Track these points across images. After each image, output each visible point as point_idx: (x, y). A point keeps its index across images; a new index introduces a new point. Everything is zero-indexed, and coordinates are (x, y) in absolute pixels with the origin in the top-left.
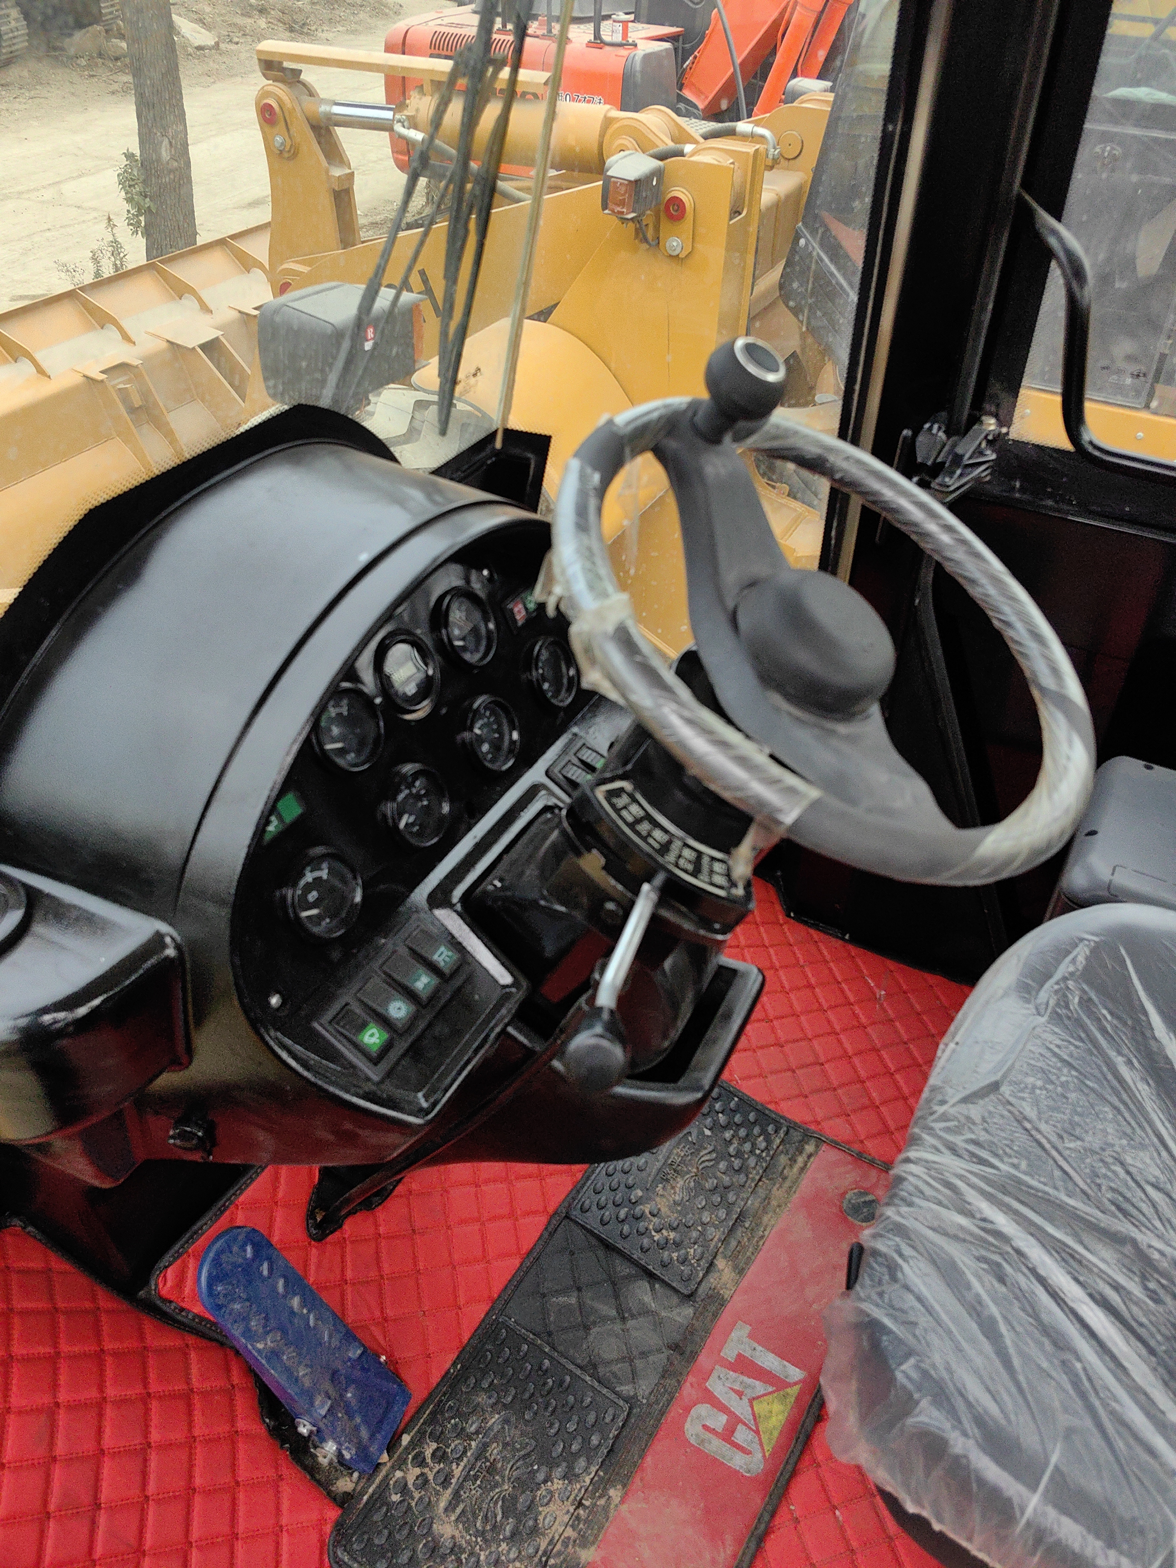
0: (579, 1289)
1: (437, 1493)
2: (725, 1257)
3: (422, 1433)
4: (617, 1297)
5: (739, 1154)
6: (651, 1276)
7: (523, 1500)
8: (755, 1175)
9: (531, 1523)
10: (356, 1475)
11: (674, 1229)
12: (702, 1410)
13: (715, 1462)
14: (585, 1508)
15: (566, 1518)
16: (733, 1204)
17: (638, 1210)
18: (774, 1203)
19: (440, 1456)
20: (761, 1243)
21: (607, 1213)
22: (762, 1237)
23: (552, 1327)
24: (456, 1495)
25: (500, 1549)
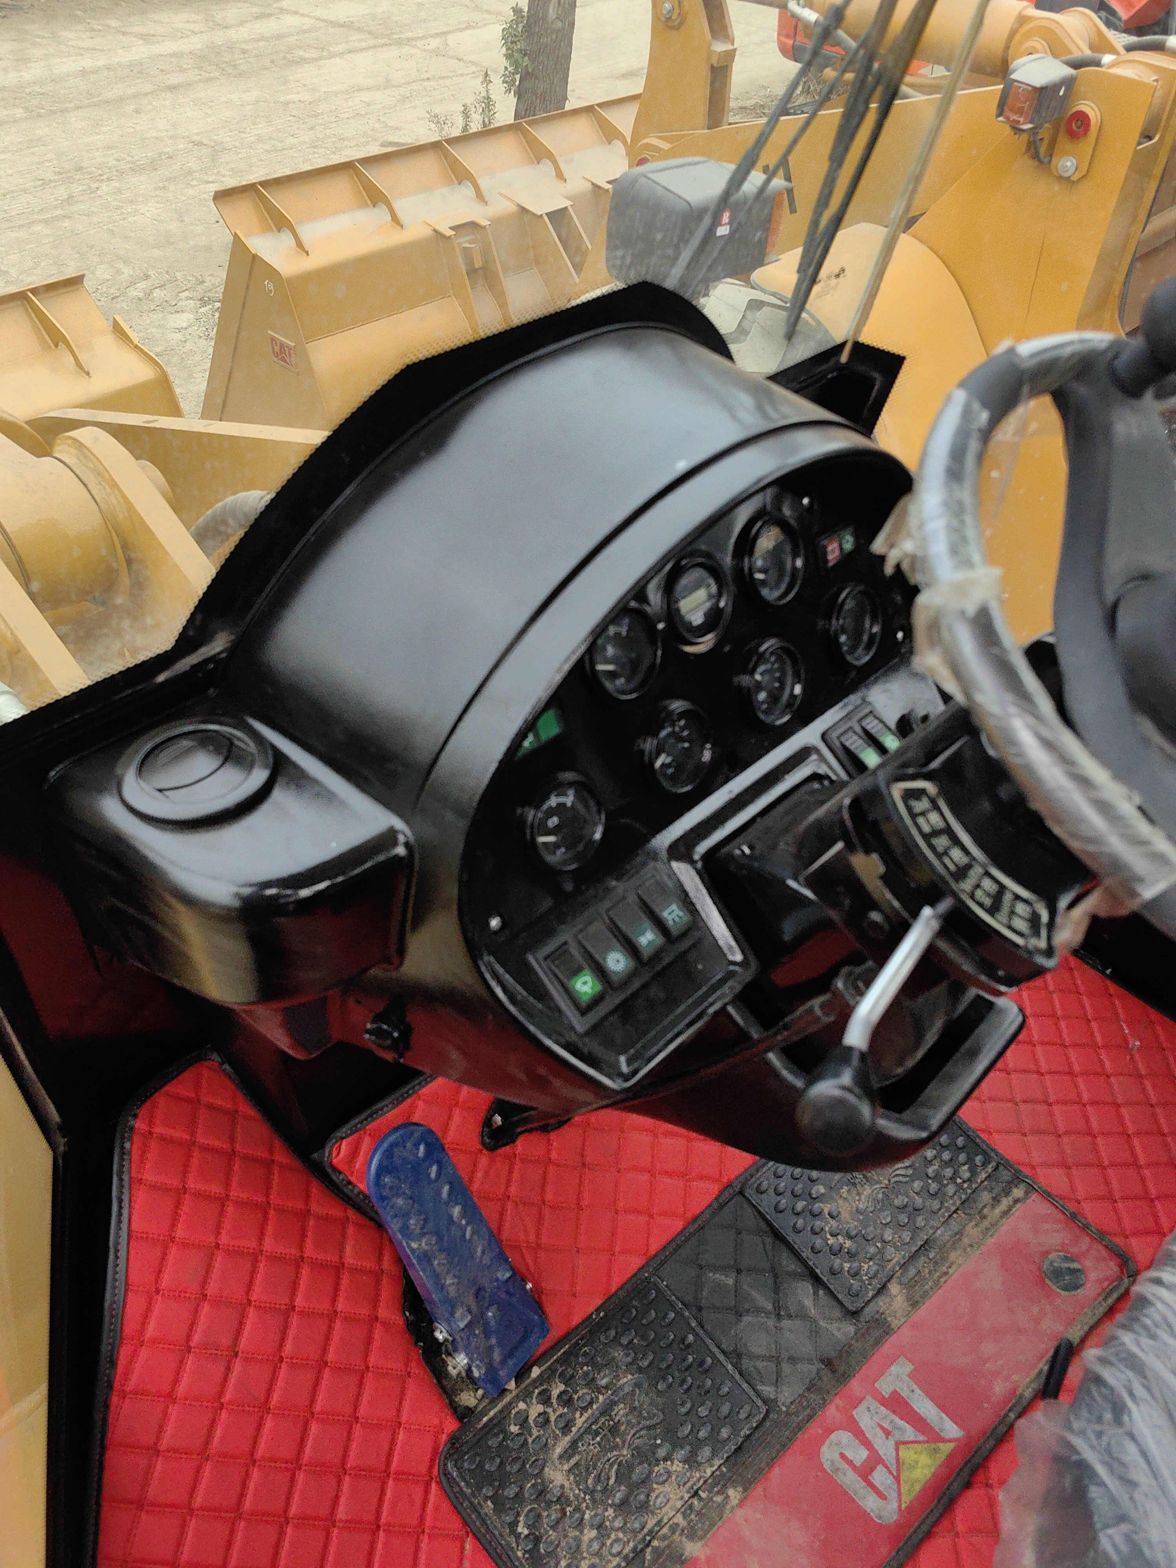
0: (739, 1271)
1: (556, 1438)
2: (901, 1284)
3: (552, 1370)
4: (776, 1289)
5: (937, 1178)
6: (817, 1280)
7: (639, 1471)
8: (951, 1204)
9: (642, 1497)
10: (480, 1392)
11: (851, 1238)
12: (843, 1437)
13: (845, 1497)
14: (700, 1499)
15: (679, 1504)
16: (921, 1229)
17: (817, 1206)
18: (966, 1240)
19: (566, 1400)
20: (943, 1280)
21: (784, 1201)
22: (946, 1273)
23: (703, 1303)
24: (574, 1444)
25: (606, 1514)
